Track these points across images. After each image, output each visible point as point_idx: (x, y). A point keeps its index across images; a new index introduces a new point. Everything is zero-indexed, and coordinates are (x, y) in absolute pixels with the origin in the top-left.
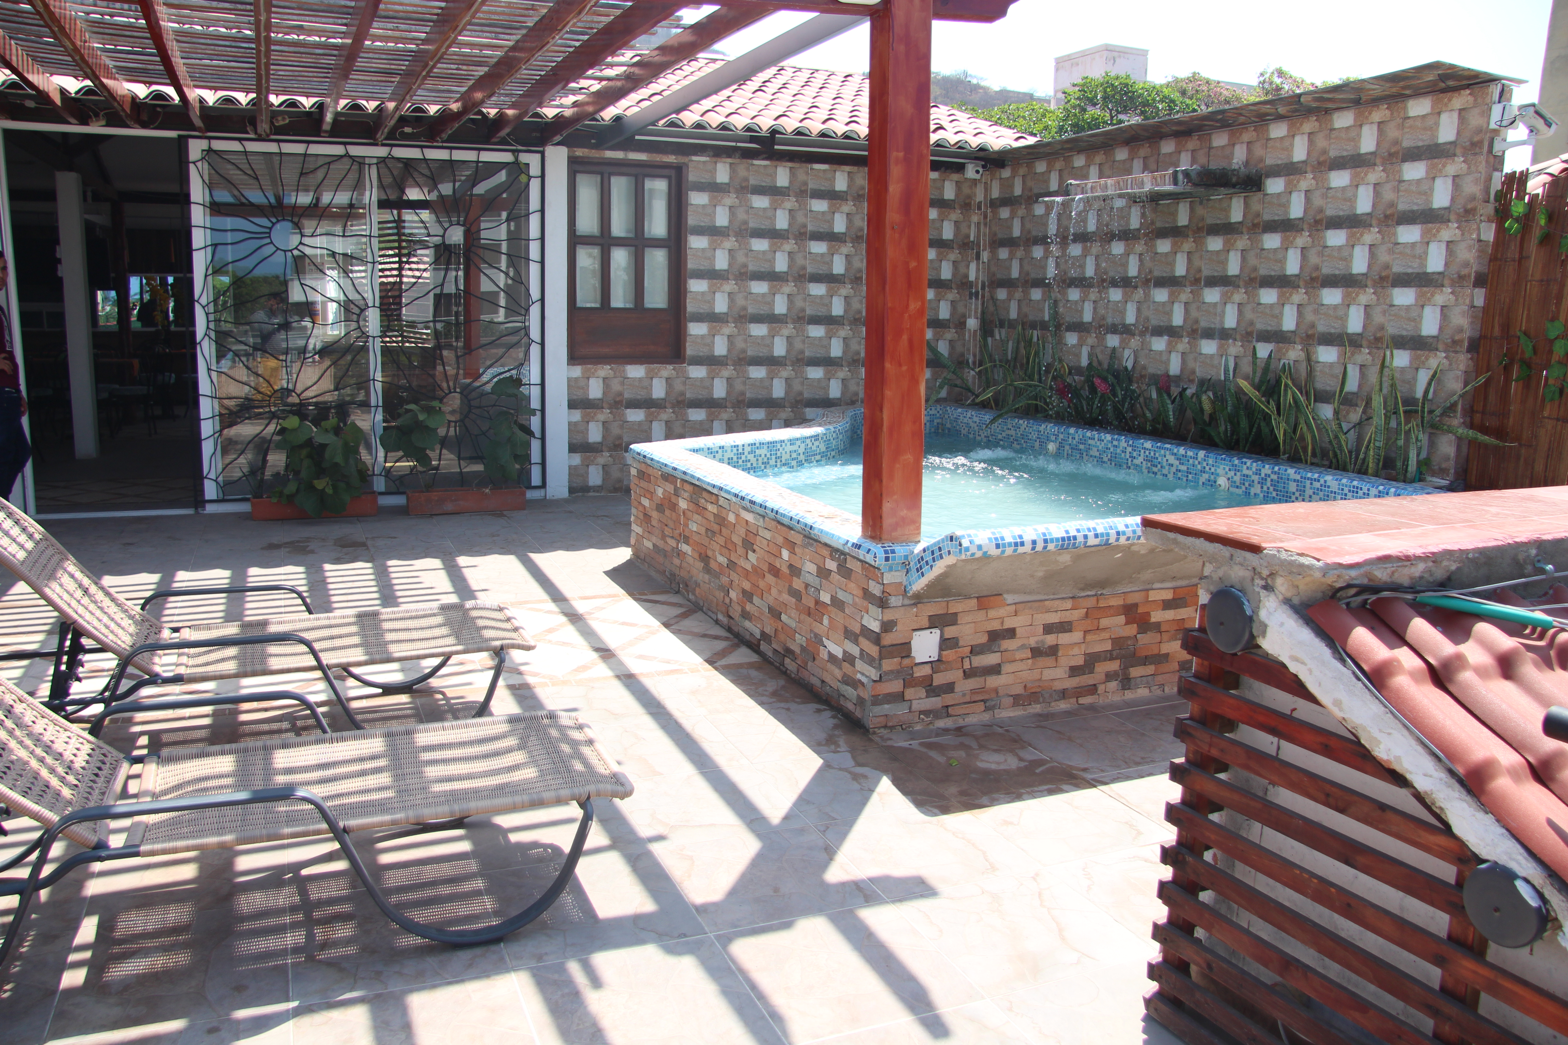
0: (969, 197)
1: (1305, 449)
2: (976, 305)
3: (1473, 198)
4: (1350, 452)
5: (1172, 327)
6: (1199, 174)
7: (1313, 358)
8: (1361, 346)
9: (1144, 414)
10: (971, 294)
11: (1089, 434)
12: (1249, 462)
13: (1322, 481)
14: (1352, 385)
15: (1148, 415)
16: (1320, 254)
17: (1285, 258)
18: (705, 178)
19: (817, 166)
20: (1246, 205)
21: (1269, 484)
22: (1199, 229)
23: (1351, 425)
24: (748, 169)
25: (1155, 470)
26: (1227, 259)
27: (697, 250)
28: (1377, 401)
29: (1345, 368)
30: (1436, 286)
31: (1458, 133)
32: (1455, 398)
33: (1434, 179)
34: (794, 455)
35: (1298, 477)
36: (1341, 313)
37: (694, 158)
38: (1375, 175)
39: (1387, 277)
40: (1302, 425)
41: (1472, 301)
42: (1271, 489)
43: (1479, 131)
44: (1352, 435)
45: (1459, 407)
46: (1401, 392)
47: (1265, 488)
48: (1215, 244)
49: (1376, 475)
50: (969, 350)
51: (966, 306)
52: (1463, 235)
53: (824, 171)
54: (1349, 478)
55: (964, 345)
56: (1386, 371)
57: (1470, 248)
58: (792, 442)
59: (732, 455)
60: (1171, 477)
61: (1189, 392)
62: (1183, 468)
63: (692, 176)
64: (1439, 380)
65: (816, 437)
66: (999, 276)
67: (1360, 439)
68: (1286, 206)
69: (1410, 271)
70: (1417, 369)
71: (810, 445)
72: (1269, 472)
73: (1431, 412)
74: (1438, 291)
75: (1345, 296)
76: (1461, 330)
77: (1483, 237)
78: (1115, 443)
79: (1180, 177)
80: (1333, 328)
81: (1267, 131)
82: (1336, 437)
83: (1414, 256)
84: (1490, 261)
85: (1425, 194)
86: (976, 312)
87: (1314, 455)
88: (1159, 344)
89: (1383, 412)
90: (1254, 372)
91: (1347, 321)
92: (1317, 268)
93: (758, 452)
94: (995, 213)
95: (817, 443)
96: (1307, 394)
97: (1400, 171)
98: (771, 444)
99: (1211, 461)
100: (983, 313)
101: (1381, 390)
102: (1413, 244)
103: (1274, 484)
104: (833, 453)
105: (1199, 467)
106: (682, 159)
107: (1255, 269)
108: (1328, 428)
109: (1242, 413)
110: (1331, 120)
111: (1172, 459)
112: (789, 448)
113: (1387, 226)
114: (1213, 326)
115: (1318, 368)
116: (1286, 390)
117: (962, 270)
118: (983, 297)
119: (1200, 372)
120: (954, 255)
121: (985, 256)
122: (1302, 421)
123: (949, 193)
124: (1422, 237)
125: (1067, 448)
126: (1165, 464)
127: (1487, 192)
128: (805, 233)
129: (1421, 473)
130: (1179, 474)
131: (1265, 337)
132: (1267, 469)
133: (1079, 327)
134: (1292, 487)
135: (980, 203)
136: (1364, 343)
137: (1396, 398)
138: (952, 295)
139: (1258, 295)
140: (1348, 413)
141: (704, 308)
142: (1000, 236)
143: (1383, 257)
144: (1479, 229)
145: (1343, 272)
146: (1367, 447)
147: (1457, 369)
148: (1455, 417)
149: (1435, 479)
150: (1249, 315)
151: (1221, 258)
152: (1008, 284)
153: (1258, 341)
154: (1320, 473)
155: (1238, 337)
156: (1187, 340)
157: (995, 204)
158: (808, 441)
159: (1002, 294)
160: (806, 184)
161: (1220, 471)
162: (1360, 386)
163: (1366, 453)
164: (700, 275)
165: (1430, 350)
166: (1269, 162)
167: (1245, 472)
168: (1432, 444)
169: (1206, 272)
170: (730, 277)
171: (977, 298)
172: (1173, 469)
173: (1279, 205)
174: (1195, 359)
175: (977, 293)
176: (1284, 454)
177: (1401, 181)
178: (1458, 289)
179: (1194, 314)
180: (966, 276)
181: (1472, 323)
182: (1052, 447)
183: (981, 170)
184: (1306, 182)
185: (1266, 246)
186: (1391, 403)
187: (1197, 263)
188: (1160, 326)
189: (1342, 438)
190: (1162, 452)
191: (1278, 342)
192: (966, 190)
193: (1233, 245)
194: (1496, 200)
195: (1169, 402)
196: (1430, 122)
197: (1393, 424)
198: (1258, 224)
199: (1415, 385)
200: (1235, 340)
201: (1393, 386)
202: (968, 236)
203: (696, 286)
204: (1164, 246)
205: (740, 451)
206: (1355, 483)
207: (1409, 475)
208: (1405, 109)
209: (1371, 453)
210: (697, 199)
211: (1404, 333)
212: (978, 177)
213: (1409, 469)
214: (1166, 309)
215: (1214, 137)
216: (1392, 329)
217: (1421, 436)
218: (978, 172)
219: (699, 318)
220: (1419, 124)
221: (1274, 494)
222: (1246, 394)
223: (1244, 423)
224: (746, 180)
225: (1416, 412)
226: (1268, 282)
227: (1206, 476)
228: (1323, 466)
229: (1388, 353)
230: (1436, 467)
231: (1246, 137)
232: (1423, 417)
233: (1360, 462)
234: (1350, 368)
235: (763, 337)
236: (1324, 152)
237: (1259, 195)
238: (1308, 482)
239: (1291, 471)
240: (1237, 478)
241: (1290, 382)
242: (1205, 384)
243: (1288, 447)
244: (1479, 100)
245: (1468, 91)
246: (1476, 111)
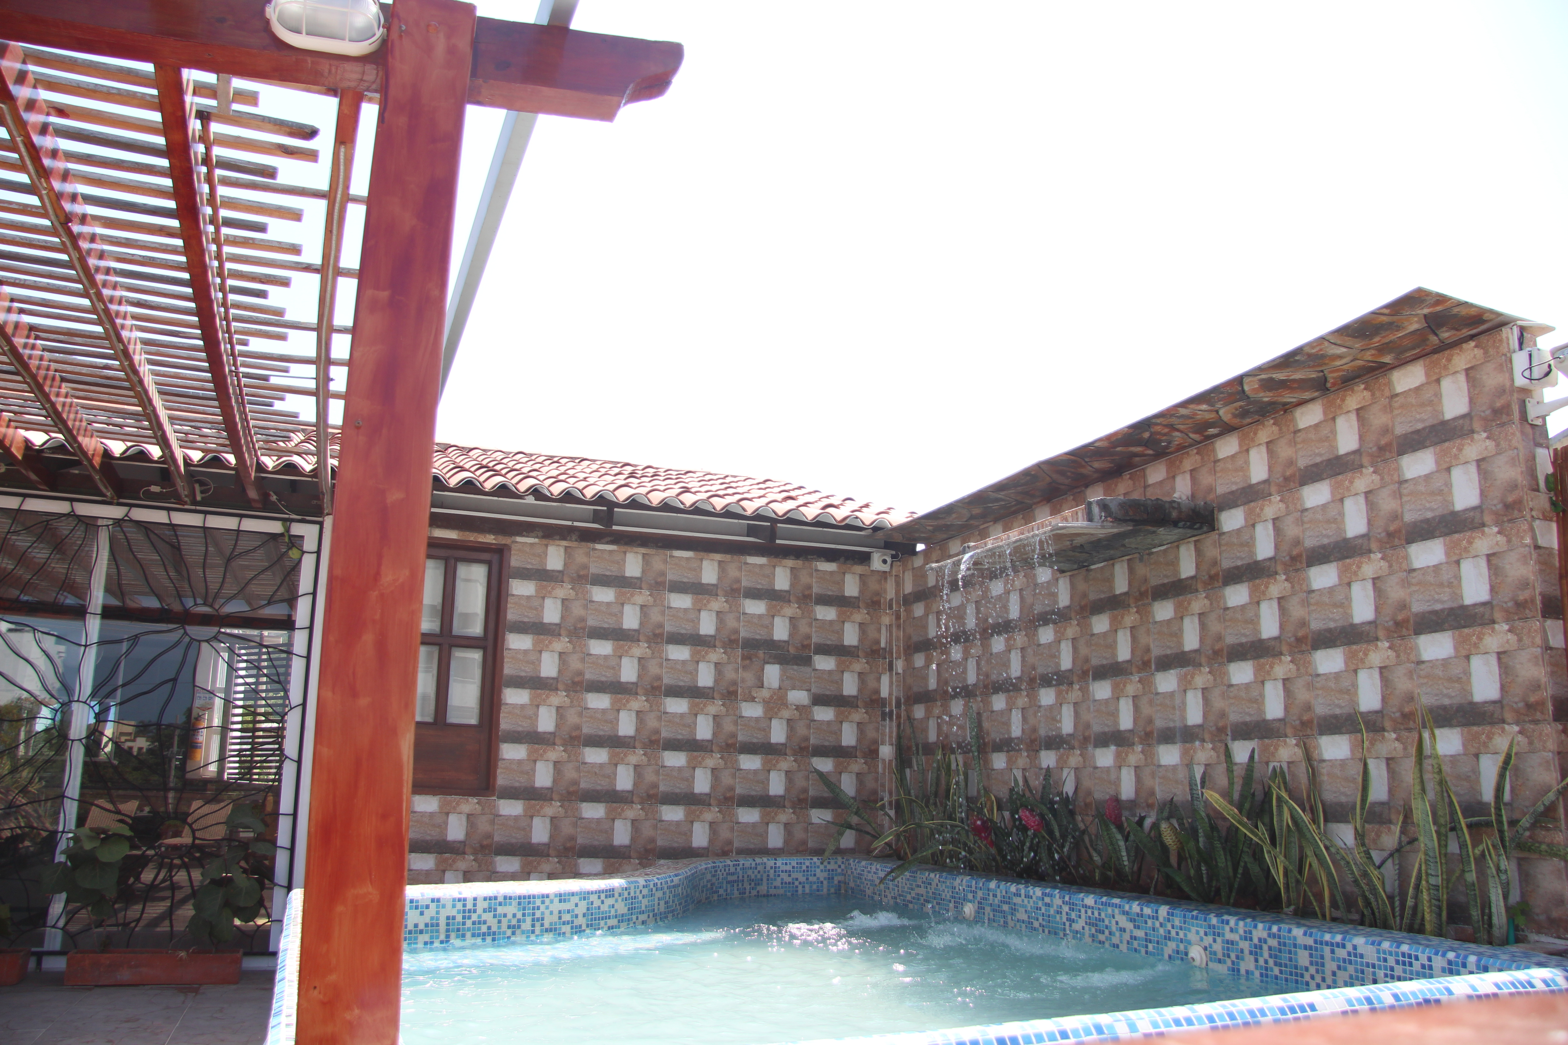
0: (878, 594)
1: (1320, 897)
2: (890, 728)
3: (1513, 486)
4: (1391, 898)
5: (1119, 732)
6: (1122, 505)
7: (1315, 755)
8: (1383, 729)
9: (1091, 857)
10: (884, 716)
11: (1013, 888)
12: (1232, 921)
13: (1349, 947)
14: (1379, 791)
15: (1096, 858)
16: (1305, 603)
17: (1258, 616)
18: (532, 563)
19: (678, 553)
20: (1199, 552)
21: (1266, 954)
22: (1142, 595)
23: (1385, 854)
24: (588, 555)
25: (1101, 937)
26: (1181, 630)
27: (517, 651)
28: (1421, 810)
29: (1365, 765)
30: (1482, 624)
31: (1471, 401)
32: (1551, 796)
33: (1448, 470)
34: (567, 917)
35: (1310, 941)
36: (1346, 683)
37: (519, 539)
38: (1364, 480)
39: (1406, 621)
40: (1311, 859)
41: (1545, 639)
42: (1271, 962)
43: (1501, 391)
44: (1390, 869)
45: (1561, 811)
46: (1457, 794)
47: (1261, 962)
48: (1164, 611)
49: (1439, 933)
50: (883, 786)
51: (877, 730)
52: (1509, 541)
53: (688, 559)
54: (1393, 940)
55: (876, 780)
56: (1427, 764)
57: (1524, 559)
58: (562, 897)
59: (454, 912)
60: (1124, 947)
61: (1148, 823)
62: (1140, 933)
63: (515, 561)
64: (1516, 769)
65: (610, 893)
66: (915, 689)
67: (1403, 875)
68: (1250, 544)
69: (1438, 607)
70: (1477, 756)
71: (597, 903)
72: (1264, 935)
73: (1513, 823)
74: (1487, 630)
75: (1349, 659)
76: (1536, 686)
77: (1541, 542)
78: (1047, 900)
79: (1096, 510)
80: (1337, 706)
81: (1214, 450)
82: (1365, 874)
83: (1441, 585)
84: (1561, 577)
85: (1440, 492)
86: (891, 737)
87: (1334, 904)
88: (1105, 758)
89: (1433, 828)
90: (1231, 783)
91: (1356, 694)
92: (1303, 623)
93: (500, 910)
94: (909, 612)
95: (610, 901)
96: (1313, 811)
97: (1398, 469)
98: (524, 900)
99: (1177, 922)
100: (899, 737)
101: (1423, 790)
102: (1437, 568)
103: (1274, 954)
104: (643, 917)
105: (1161, 931)
106: (503, 540)
107: (1219, 638)
108: (1349, 858)
109: (1218, 844)
110: (1293, 420)
111: (1123, 921)
112: (556, 906)
113: (1393, 547)
114: (1171, 725)
115: (1324, 770)
116: (1279, 807)
117: (871, 684)
118: (899, 717)
119: (1161, 793)
120: (859, 665)
121: (899, 665)
122: (1309, 852)
123: (851, 588)
124: (1447, 554)
125: (988, 909)
126: (1114, 928)
127: (1534, 477)
128: (662, 635)
129: (1517, 928)
130: (1135, 944)
131: (1244, 732)
132: (1260, 931)
133: (1006, 745)
134: (1303, 958)
135: (891, 600)
136: (1388, 724)
137: (1451, 803)
138: (859, 715)
139: (1227, 673)
140: (1378, 836)
141: (523, 726)
142: (915, 638)
143: (1395, 592)
144: (1532, 529)
145: (1340, 624)
146: (1417, 887)
147: (1544, 749)
148: (1557, 828)
149: (1544, 939)
150: (1218, 703)
151: (1173, 629)
152: (925, 697)
153: (1234, 739)
154: (1345, 933)
155: (1207, 736)
156: (1139, 748)
157: (908, 601)
158: (594, 898)
159: (919, 712)
160: (663, 574)
161: (1192, 936)
162: (1390, 791)
163: (1416, 897)
164: (519, 683)
165: (1492, 723)
166: (1221, 490)
167: (1229, 936)
168: (1526, 877)
169: (1156, 651)
170: (560, 686)
171: (891, 719)
172: (1127, 936)
173: (1242, 545)
174: (1153, 775)
175: (891, 712)
176: (1289, 904)
177: (1402, 482)
178: (1519, 624)
179: (1146, 710)
180: (877, 692)
181: (1552, 673)
182: (969, 909)
183: (889, 560)
184: (1273, 508)
185: (1230, 604)
186: (1443, 813)
187: (1144, 640)
188: (1104, 733)
189: (1374, 873)
190: (1110, 910)
191: (1261, 738)
192: (873, 586)
193: (1186, 609)
194: (1549, 489)
195: (1119, 836)
196: (1428, 394)
197: (1453, 847)
198: (1217, 575)
199: (1478, 781)
200: (1203, 741)
201: (1442, 783)
202: (878, 642)
203: (514, 697)
204: (1101, 624)
205: (470, 906)
206: (1405, 948)
207: (1496, 932)
208: (1390, 384)
209: (1425, 896)
210: (521, 588)
211: (1446, 702)
212: (886, 568)
213: (1495, 920)
214: (1110, 709)
215: (1148, 471)
216: (1427, 699)
217: (1504, 864)
218: (885, 562)
219: (516, 738)
220: (1412, 400)
221: (1276, 971)
222: (1225, 819)
223: (1222, 860)
224: (586, 567)
225: (1489, 824)
226: (1239, 653)
227: (1172, 945)
228: (1352, 922)
229: (1426, 735)
230: (1542, 917)
231: (1188, 464)
232: (1501, 832)
233: (1408, 912)
234: (1372, 764)
235: (601, 766)
236: (1291, 463)
237: (1214, 536)
238: (1327, 949)
239: (1298, 932)
240: (1218, 947)
241: (1285, 795)
242: (1170, 809)
243: (1293, 895)
244: (1492, 351)
245: (1472, 344)
246: (1490, 367)
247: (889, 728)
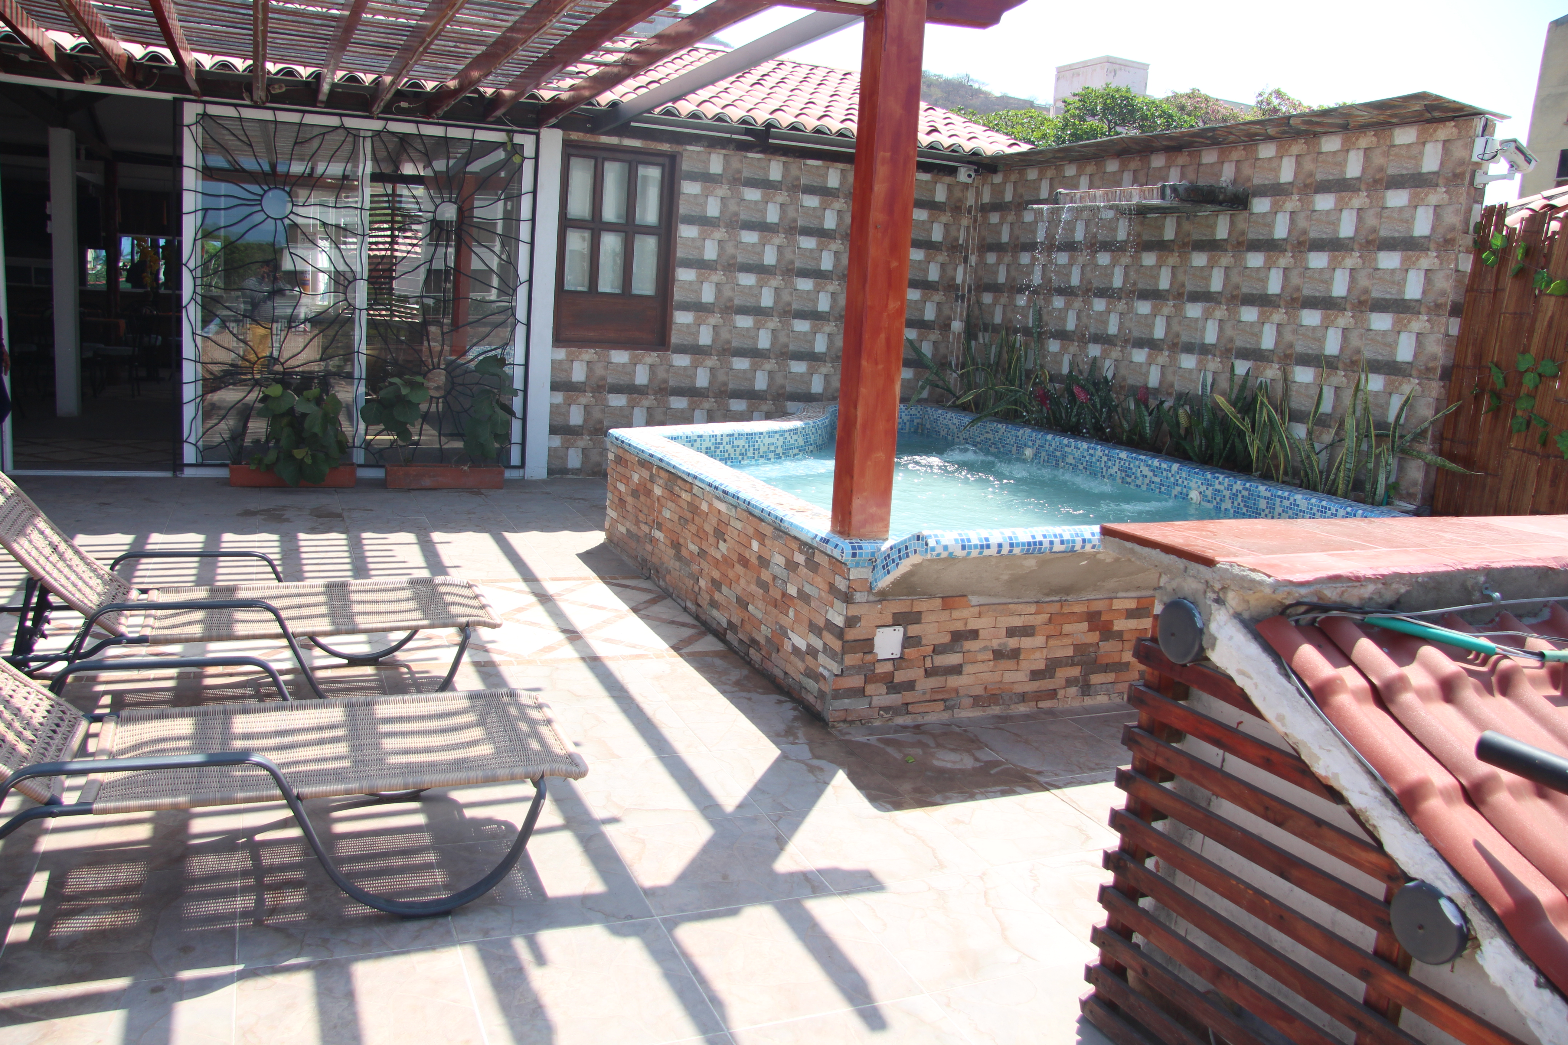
0: (960, 200)
1: (1277, 467)
2: (962, 308)
3: (1453, 229)
4: (1321, 472)
5: (1153, 339)
6: (1187, 189)
7: (1290, 377)
8: (1337, 368)
9: (1121, 425)
10: (957, 297)
11: (1066, 441)
12: (1221, 477)
13: (1292, 500)
14: (1326, 407)
15: (1126, 425)
16: (1302, 275)
17: (1267, 277)
18: (698, 168)
19: (810, 162)
20: (1232, 223)
21: (1239, 500)
22: (1185, 245)
23: (1323, 446)
24: (741, 162)
25: (1129, 480)
26: (1210, 276)
27: (687, 239)
28: (1350, 424)
29: (1321, 389)
30: (1412, 313)
31: (1442, 164)
32: (1426, 424)
33: (1416, 207)
34: (772, 448)
35: (1268, 495)
36: (1319, 334)
37: (689, 148)
38: (1359, 200)
39: (1366, 301)
40: (1276, 443)
41: (1447, 330)
42: (1242, 504)
43: (1462, 162)
44: (1324, 456)
45: (1430, 433)
46: (1374, 416)
47: (1236, 504)
48: (1199, 259)
49: (1345, 496)
50: (952, 352)
51: (951, 308)
52: (1441, 264)
53: (818, 167)
54: (1318, 498)
55: (947, 347)
56: (1360, 395)
57: (1447, 277)
58: (771, 434)
59: (710, 445)
60: (1144, 487)
61: (1166, 405)
62: (1157, 480)
63: (686, 165)
64: (1411, 405)
65: (795, 431)
66: (986, 280)
67: (1331, 460)
68: (1271, 226)
69: (1388, 296)
70: (1390, 394)
71: (789, 438)
72: (1240, 488)
73: (1402, 437)
74: (1414, 318)
75: (1324, 318)
76: (1434, 358)
77: (1460, 268)
78: (1091, 451)
79: (1168, 191)
80: (1311, 349)
81: (1256, 151)
82: (1308, 457)
83: (1393, 283)
84: (1467, 291)
85: (1407, 221)
86: (961, 315)
87: (1286, 473)
88: (1140, 356)
89: (1355, 434)
90: (1231, 389)
91: (1324, 342)
92: (1298, 289)
94: (985, 218)
95: (795, 437)
96: (1282, 413)
97: (1383, 198)
99: (1184, 475)
100: (968, 316)
101: (1354, 413)
102: (1393, 271)
103: (1245, 500)
104: (811, 448)
105: (1172, 479)
106: (676, 148)
107: (1237, 287)
108: (1301, 447)
109: (1217, 428)
110: (1319, 144)
111: (1146, 471)
112: (767, 440)
113: (1369, 251)
114: (1193, 341)
115: (1294, 388)
116: (1261, 408)
117: (950, 272)
118: (969, 300)
119: (1179, 386)
120: (942, 257)
121: (973, 260)
122: (1275, 439)
123: (940, 195)
124: (1402, 263)
125: (1044, 454)
126: (1139, 475)
127: (1467, 224)
128: (795, 228)
129: (1389, 497)
130: (1153, 486)
131: (1244, 354)
132: (1238, 485)
133: (1062, 335)
134: (1263, 504)
135: (971, 207)
136: (1340, 365)
137: (1369, 421)
138: (938, 297)
139: (1239, 313)
140: (1321, 434)
141: (691, 298)
142: (989, 240)
143: (1363, 281)
144: (1457, 259)
145: (1323, 294)
146: (1338, 468)
147: (1429, 396)
148: (1425, 443)
149: (1402, 504)
150: (1229, 332)
151: (1205, 274)
152: (994, 288)
153: (1236, 358)
154: (1290, 491)
155: (1217, 353)
156: (1167, 353)
157: (985, 209)
158: (787, 434)
159: (987, 298)
160: (798, 179)
161: (1192, 484)
162: (1334, 408)
163: (1336, 474)
164: (688, 264)
165: (1404, 376)
166: (1256, 181)
167: (1217, 487)
168: (1401, 469)
169: (1189, 287)
170: (719, 267)
171: (963, 301)
172: (1147, 481)
173: (1265, 225)
174: (1174, 373)
175: (963, 296)
176: (1256, 471)
177: (1384, 208)
178: (1434, 318)
179: (1176, 328)
180: (954, 279)
181: (1446, 351)
182: (1028, 452)
183: (973, 175)
184: (1292, 203)
185: (1249, 265)
186: (1363, 426)
187: (1181, 277)
188: (1141, 339)
189: (1314, 457)
190: (1137, 463)
191: (1256, 360)
192: (957, 193)
193: (1217, 262)
194: (1475, 232)
195: (1146, 413)
196: (1415, 151)
197: (1364, 447)
198: (1243, 242)
199: (1387, 410)
200: (1214, 355)
201: (1366, 409)
202: (957, 239)
203: (684, 275)
204: (1149, 259)
206: (1324, 503)
207: (1377, 498)
208: (1391, 136)
209: (1342, 474)
210: (690, 188)
211: (1380, 358)
212: (970, 181)
213: (1378, 492)
214: (1148, 322)
215: (1204, 153)
216: (1368, 353)
217: (1390, 460)
218: (970, 176)
219: (686, 307)
220: (1403, 152)
221: (1244, 510)
222: (1222, 410)
223: (1219, 439)
224: (739, 172)
225: (1387, 436)
226: (1250, 300)
227: (1178, 489)
228: (1294, 485)
229: (1363, 377)
230: (1404, 492)
231: (1235, 155)
232: (1393, 442)
233: (1330, 482)
234: (1325, 389)
235: (748, 329)
236: (1311, 175)
237: (1245, 214)
238: (1278, 500)
239: (1262, 488)
240: (1209, 493)
241: (1265, 401)
242: (1183, 398)
243: (1260, 465)
244: (1463, 133)
245: (1453, 123)
246: (1460, 143)
247: (960, 308)
